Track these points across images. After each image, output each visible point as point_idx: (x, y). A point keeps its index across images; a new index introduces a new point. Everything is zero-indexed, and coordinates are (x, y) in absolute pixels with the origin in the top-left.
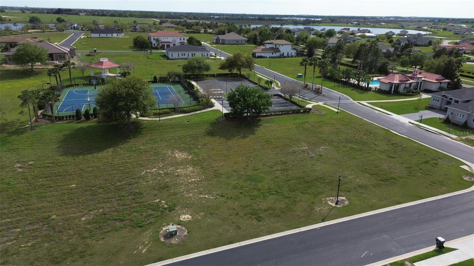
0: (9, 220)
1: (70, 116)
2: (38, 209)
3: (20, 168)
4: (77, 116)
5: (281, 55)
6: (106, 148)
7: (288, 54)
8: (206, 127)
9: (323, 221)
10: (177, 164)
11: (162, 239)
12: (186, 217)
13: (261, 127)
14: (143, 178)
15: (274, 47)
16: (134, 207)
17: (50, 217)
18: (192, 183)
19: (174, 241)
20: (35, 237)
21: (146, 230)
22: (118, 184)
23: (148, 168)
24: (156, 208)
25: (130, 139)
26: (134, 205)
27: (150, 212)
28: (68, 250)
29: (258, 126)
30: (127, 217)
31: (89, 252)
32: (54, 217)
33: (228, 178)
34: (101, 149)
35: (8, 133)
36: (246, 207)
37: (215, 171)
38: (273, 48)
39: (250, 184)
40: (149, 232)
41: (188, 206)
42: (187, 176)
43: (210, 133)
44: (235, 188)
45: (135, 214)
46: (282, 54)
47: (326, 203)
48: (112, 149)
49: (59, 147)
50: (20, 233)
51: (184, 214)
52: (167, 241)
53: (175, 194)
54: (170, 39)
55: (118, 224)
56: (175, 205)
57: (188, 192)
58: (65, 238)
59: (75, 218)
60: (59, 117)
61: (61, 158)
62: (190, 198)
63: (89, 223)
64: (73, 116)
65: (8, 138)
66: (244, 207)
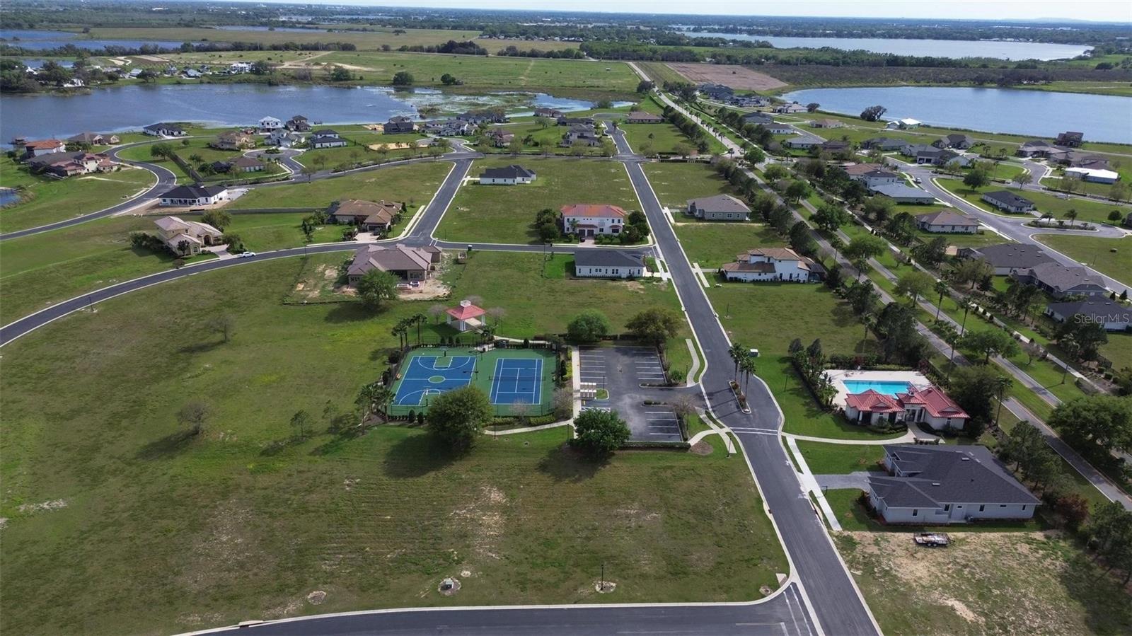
0: (335, 545)
1: (403, 416)
2: (357, 538)
3: (348, 485)
4: (411, 417)
5: (775, 277)
6: (428, 471)
7: (791, 277)
8: (543, 455)
9: (575, 603)
10: (488, 508)
11: (439, 590)
12: (466, 573)
13: (608, 466)
14: (449, 520)
15: (766, 261)
16: (429, 553)
17: (365, 548)
18: (490, 536)
19: (448, 593)
20: (352, 566)
21: (431, 578)
22: (426, 523)
23: (457, 509)
24: (447, 557)
25: (456, 461)
26: (431, 550)
27: (441, 561)
28: (372, 582)
29: (603, 465)
30: (421, 563)
31: (386, 588)
32: (368, 549)
33: (526, 537)
34: (423, 471)
35: (341, 434)
36: (522, 574)
37: (519, 525)
38: (763, 262)
39: (542, 550)
40: (432, 581)
41: (472, 562)
42: (489, 526)
43: (543, 467)
44: (525, 551)
45: (429, 560)
46: (779, 276)
47: (594, 587)
48: (434, 473)
49: (385, 462)
50: (343, 559)
51: (467, 570)
52: (442, 592)
53: (468, 546)
54: (595, 221)
55: (413, 567)
56: (463, 559)
57: (481, 547)
58: (372, 571)
59: (382, 554)
60: (392, 417)
61: (384, 478)
62: (479, 554)
63: (392, 562)
64: (407, 417)
65: (341, 442)
66: (519, 574)
